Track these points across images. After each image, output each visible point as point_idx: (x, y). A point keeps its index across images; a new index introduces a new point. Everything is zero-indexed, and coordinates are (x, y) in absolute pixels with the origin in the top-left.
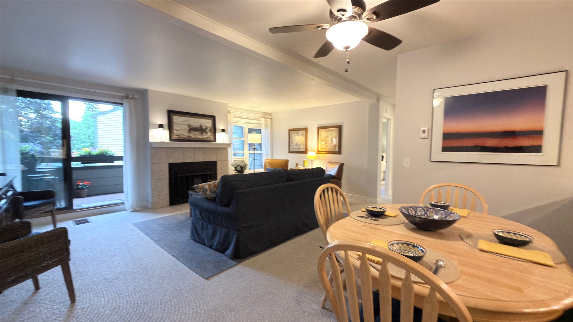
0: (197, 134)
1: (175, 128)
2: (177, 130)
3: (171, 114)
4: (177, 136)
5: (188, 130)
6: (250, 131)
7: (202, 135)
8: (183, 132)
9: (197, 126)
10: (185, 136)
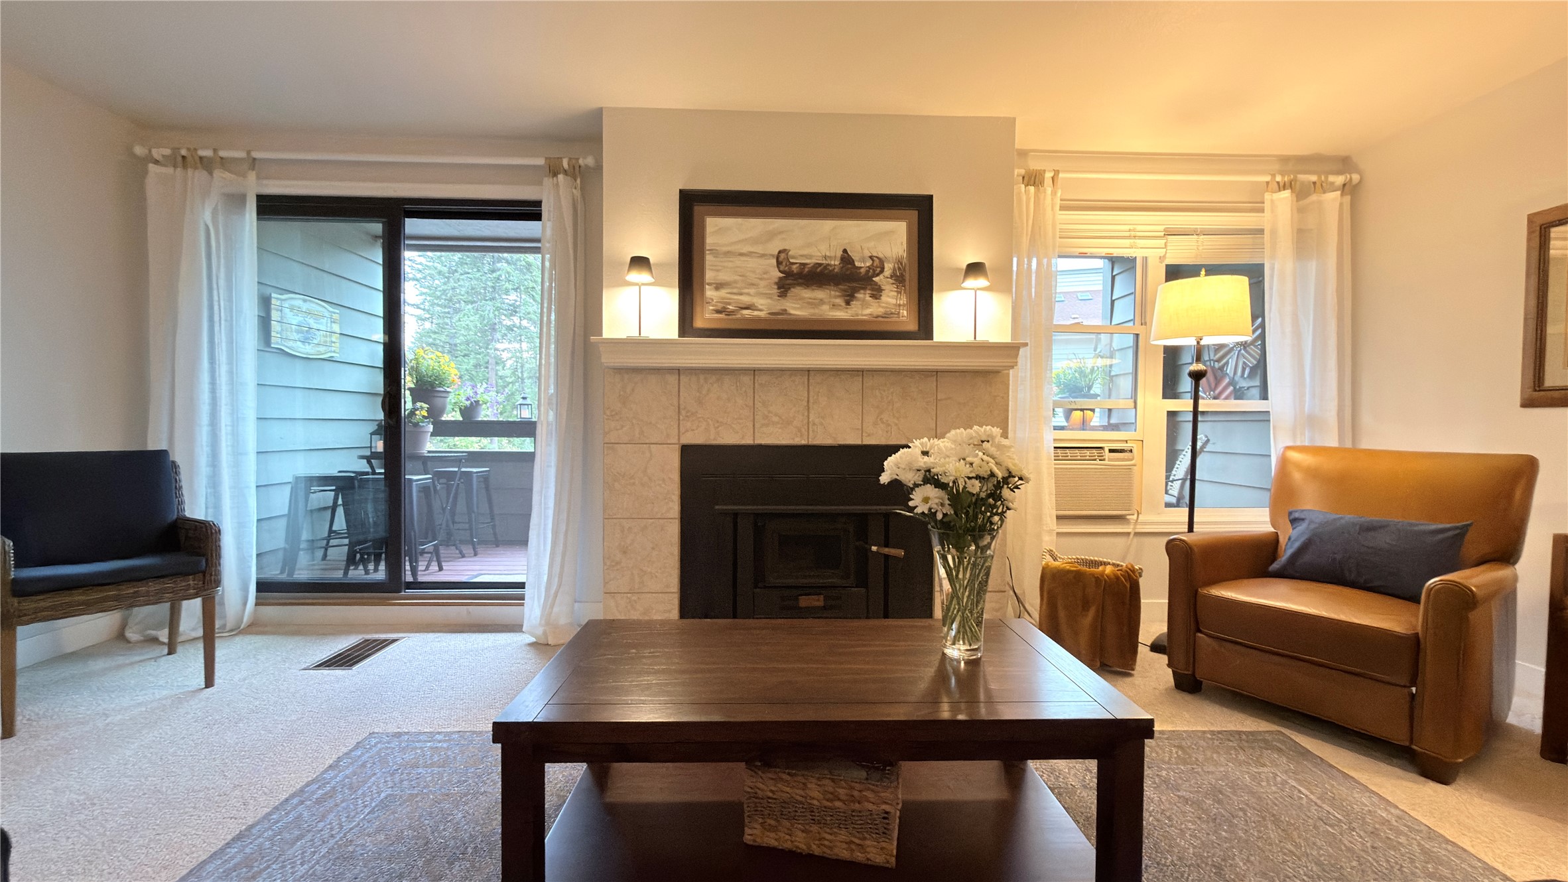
0: (822, 302)
1: (709, 275)
2: (719, 286)
3: (698, 209)
4: (718, 312)
5: (776, 283)
6: (1174, 272)
7: (848, 303)
8: (748, 294)
9: (825, 257)
10: (756, 313)
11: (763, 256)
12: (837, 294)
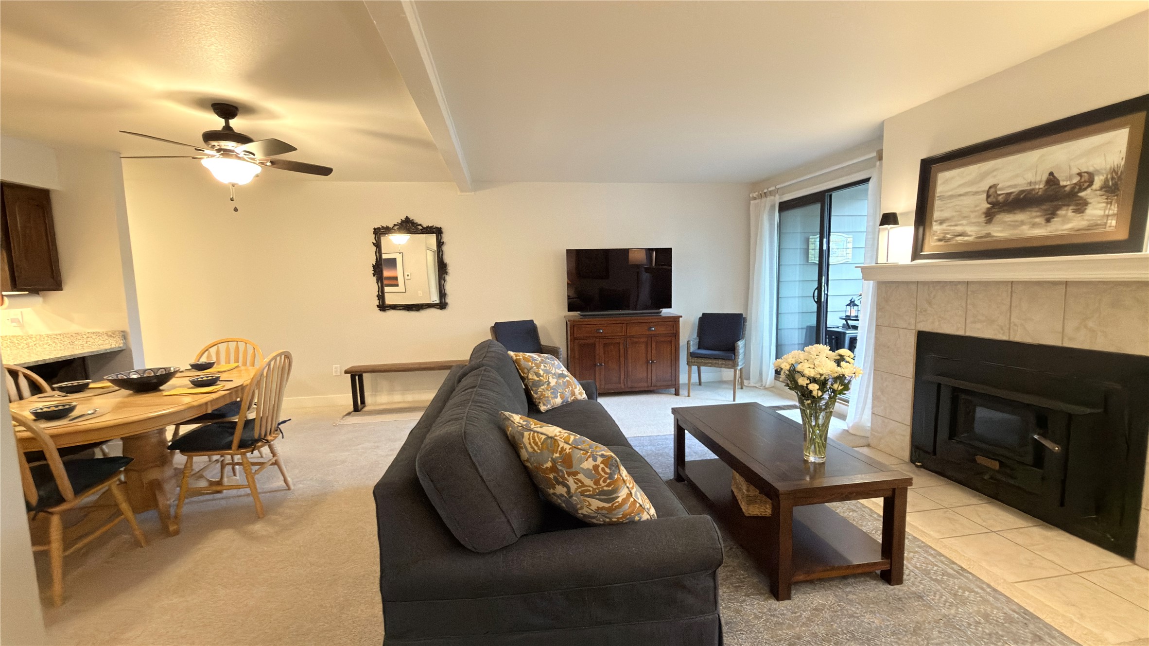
3: (934, 168)
7: (1048, 221)
8: (961, 225)
9: (1030, 183)
10: (966, 238)
11: (976, 193)
12: (1038, 214)
